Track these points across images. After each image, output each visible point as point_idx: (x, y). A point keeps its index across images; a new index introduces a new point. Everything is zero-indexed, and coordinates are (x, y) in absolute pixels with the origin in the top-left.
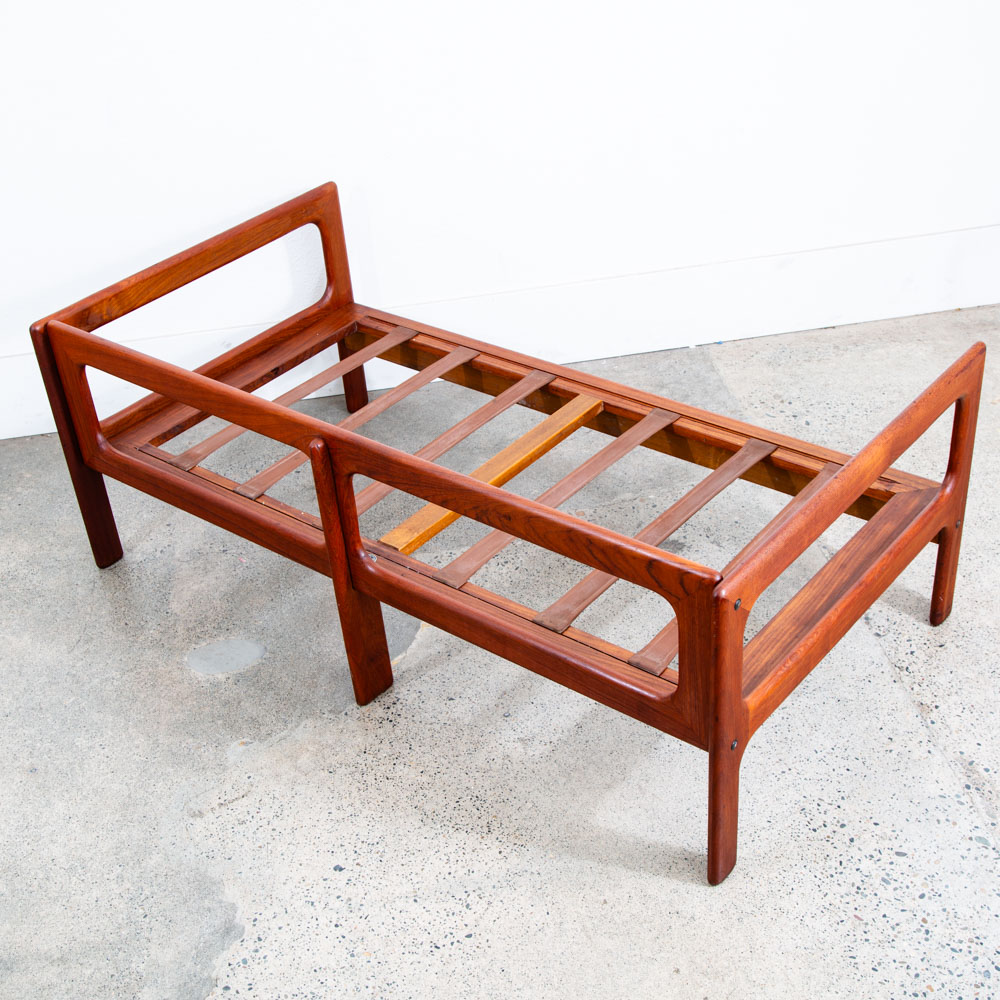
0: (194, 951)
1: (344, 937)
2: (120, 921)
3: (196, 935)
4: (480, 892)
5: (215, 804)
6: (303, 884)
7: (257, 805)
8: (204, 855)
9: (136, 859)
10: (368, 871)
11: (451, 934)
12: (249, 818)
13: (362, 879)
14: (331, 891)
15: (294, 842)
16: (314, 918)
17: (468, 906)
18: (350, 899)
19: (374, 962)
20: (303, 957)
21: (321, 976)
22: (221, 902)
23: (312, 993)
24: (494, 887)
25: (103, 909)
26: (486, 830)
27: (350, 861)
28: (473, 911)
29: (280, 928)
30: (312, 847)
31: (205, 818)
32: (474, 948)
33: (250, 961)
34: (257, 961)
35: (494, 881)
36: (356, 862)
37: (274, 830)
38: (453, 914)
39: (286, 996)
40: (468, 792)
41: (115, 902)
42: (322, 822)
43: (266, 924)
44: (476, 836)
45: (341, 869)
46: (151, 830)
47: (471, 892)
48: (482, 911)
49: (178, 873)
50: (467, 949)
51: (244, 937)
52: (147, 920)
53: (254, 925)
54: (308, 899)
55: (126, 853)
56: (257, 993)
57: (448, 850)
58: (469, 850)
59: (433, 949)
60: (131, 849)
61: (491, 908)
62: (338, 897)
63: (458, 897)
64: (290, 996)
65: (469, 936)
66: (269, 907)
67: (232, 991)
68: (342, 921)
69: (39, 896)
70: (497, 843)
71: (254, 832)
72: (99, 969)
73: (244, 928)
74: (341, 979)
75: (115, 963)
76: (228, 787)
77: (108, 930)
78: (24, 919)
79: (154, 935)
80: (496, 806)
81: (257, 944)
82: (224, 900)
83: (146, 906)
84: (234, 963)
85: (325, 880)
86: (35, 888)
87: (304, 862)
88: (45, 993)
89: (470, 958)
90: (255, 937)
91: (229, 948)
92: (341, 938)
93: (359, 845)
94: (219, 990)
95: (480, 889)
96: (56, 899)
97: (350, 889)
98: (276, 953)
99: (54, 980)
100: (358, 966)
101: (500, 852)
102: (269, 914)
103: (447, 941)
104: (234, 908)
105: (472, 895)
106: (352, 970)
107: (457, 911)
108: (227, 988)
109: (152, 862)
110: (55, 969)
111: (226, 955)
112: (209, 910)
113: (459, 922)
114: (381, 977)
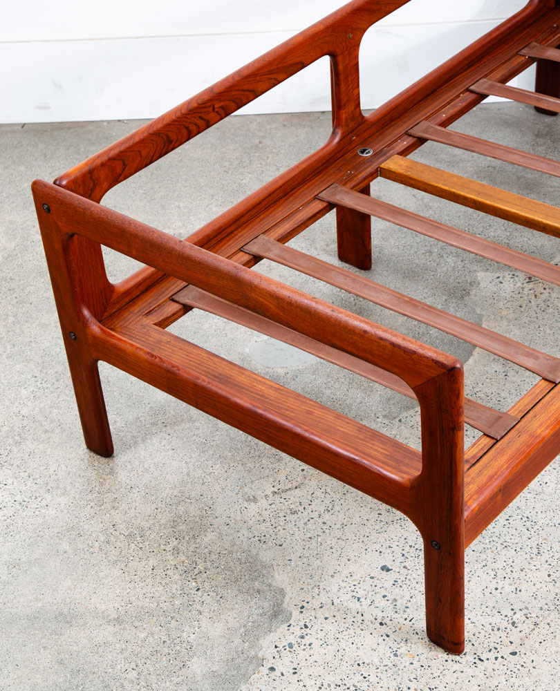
0: (243, 630)
1: (388, 636)
2: (174, 591)
3: (246, 614)
4: (525, 611)
5: (269, 492)
6: (350, 580)
7: (310, 497)
8: (257, 538)
9: (191, 534)
10: (414, 575)
11: (496, 649)
12: (301, 508)
13: (407, 582)
14: (377, 590)
15: (343, 537)
16: (360, 613)
17: (513, 624)
18: (395, 600)
19: (416, 665)
20: (347, 649)
21: (363, 670)
22: (270, 585)
23: (354, 686)
24: (541, 609)
25: (158, 578)
26: (535, 551)
27: (397, 563)
28: (518, 629)
29: (326, 619)
30: (361, 545)
31: (259, 504)
32: (518, 666)
33: (296, 647)
34: (303, 647)
35: (542, 603)
36: (403, 565)
37: (324, 523)
38: (498, 629)
39: (329, 685)
40: (519, 511)
41: (169, 573)
42: (372, 521)
43: (313, 613)
44: (525, 556)
45: (388, 570)
46: (206, 508)
47: (518, 611)
48: (528, 631)
49: (231, 553)
50: (511, 666)
51: (291, 622)
52: (200, 593)
53: (302, 612)
54: (355, 594)
55: (183, 527)
56: (301, 678)
57: (495, 566)
58: (517, 568)
59: (477, 661)
60: (187, 524)
61: (537, 630)
62: (384, 597)
63: (504, 613)
64: (333, 686)
65: (514, 654)
66: (317, 597)
67: (277, 673)
68: (386, 621)
69: (99, 558)
70: (546, 566)
71: (305, 524)
72: (152, 634)
73: (291, 614)
74: (384, 676)
75: (167, 630)
76: (282, 477)
77: (163, 598)
78: (84, 578)
79: (205, 608)
80: (547, 529)
81: (303, 631)
82: (274, 584)
83: (199, 580)
84: (280, 645)
85: (372, 578)
86: (96, 550)
87: (353, 558)
88: (101, 650)
89: (514, 675)
90: (302, 624)
91: (276, 631)
92: (385, 637)
93: (407, 548)
94: (265, 670)
95: (526, 608)
96: (115, 563)
97: (396, 590)
98: (321, 642)
99: (110, 639)
100: (401, 667)
101: (549, 575)
102: (316, 604)
103: (492, 655)
104: (282, 592)
105: (519, 614)
106: (394, 669)
107: (502, 627)
108: (272, 669)
109: (207, 539)
110: (110, 629)
111: (273, 637)
112: (259, 591)
113: (504, 637)
114: (423, 681)
